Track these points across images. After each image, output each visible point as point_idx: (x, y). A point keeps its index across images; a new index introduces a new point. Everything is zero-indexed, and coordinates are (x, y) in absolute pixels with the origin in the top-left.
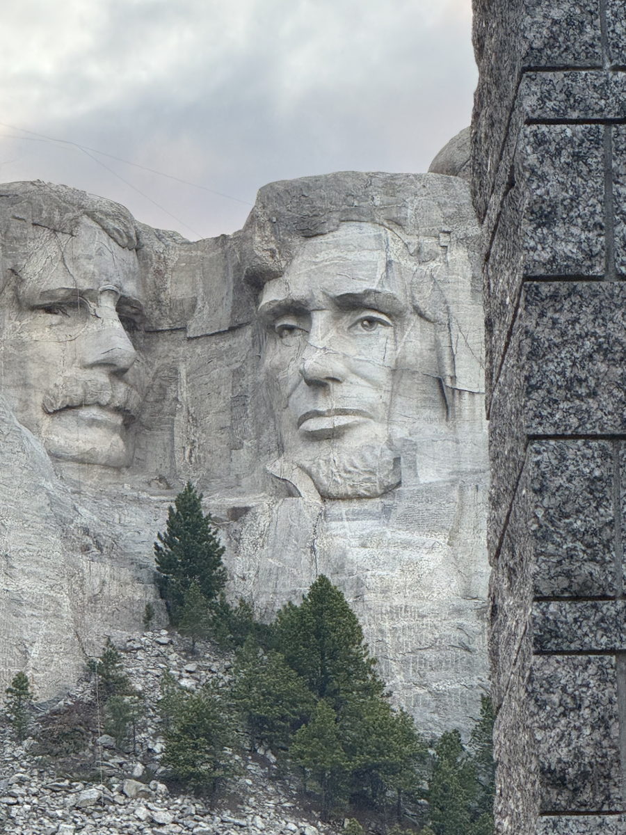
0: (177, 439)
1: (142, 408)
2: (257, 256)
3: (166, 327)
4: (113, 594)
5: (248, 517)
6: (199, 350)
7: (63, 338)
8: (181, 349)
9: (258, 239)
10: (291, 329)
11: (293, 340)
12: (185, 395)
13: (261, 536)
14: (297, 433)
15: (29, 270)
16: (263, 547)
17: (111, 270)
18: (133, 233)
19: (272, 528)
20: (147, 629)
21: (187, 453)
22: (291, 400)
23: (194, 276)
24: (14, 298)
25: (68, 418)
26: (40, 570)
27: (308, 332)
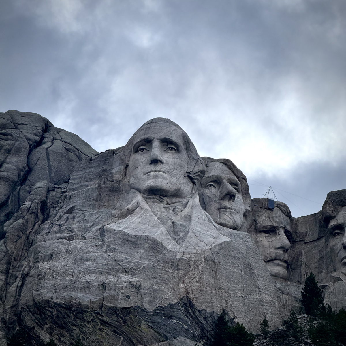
0: (302, 272)
1: (292, 261)
2: (328, 213)
3: (299, 240)
4: (290, 304)
5: (327, 288)
6: (308, 246)
7: (269, 240)
8: (303, 246)
9: (328, 208)
10: (338, 234)
11: (338, 237)
12: (304, 259)
13: (331, 292)
14: (340, 264)
15: (259, 220)
16: (332, 295)
17: (283, 221)
18: (289, 212)
19: (335, 290)
20: (300, 314)
21: (305, 276)
22: (339, 254)
23: (306, 225)
24: (254, 229)
25: (271, 263)
26: (268, 293)
27: (343, 234)
